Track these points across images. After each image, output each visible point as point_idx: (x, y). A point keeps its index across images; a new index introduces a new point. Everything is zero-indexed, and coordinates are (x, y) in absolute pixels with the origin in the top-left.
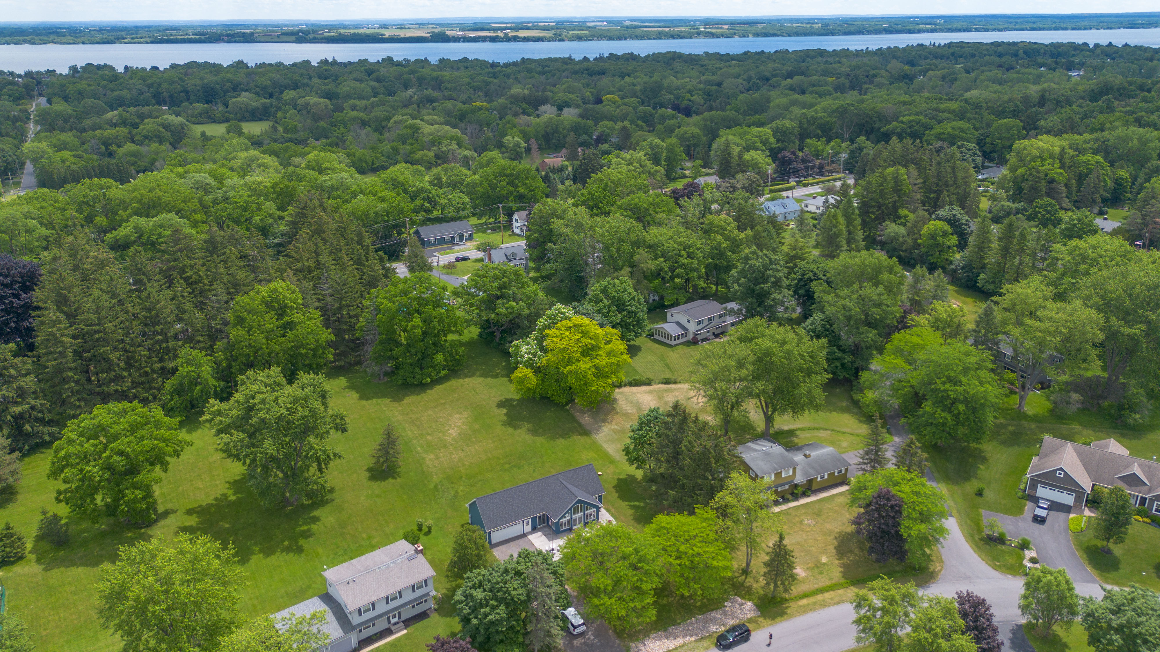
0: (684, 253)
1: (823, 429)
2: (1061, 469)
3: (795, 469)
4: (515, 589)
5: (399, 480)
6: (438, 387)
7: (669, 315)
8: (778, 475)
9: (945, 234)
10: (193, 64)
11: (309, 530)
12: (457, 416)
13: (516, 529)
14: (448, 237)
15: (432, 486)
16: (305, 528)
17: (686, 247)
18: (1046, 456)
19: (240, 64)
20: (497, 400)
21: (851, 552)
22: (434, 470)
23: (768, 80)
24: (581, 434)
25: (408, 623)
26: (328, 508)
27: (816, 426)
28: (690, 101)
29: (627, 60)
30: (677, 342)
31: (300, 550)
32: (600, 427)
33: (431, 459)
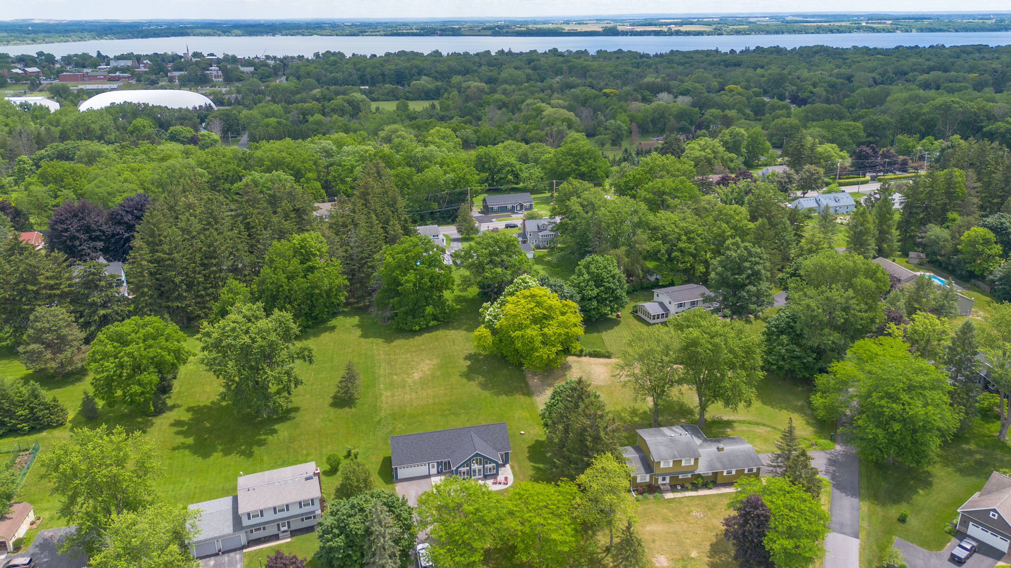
0: (684, 238)
1: (764, 425)
2: (994, 510)
3: (696, 460)
4: (355, 523)
5: (353, 410)
6: (427, 335)
7: (655, 295)
8: (677, 463)
9: (986, 242)
10: (402, 53)
11: (265, 440)
12: (427, 362)
13: (422, 470)
14: (509, 206)
15: (377, 419)
16: (263, 437)
17: (687, 232)
18: (989, 492)
19: (437, 53)
20: (467, 353)
21: (726, 552)
22: (385, 406)
23: (906, 74)
24: (524, 394)
25: (294, 533)
26: (288, 424)
27: (759, 421)
28: (812, 92)
29: (772, 53)
30: (656, 321)
31: (250, 455)
32: (544, 390)
33: (387, 396)
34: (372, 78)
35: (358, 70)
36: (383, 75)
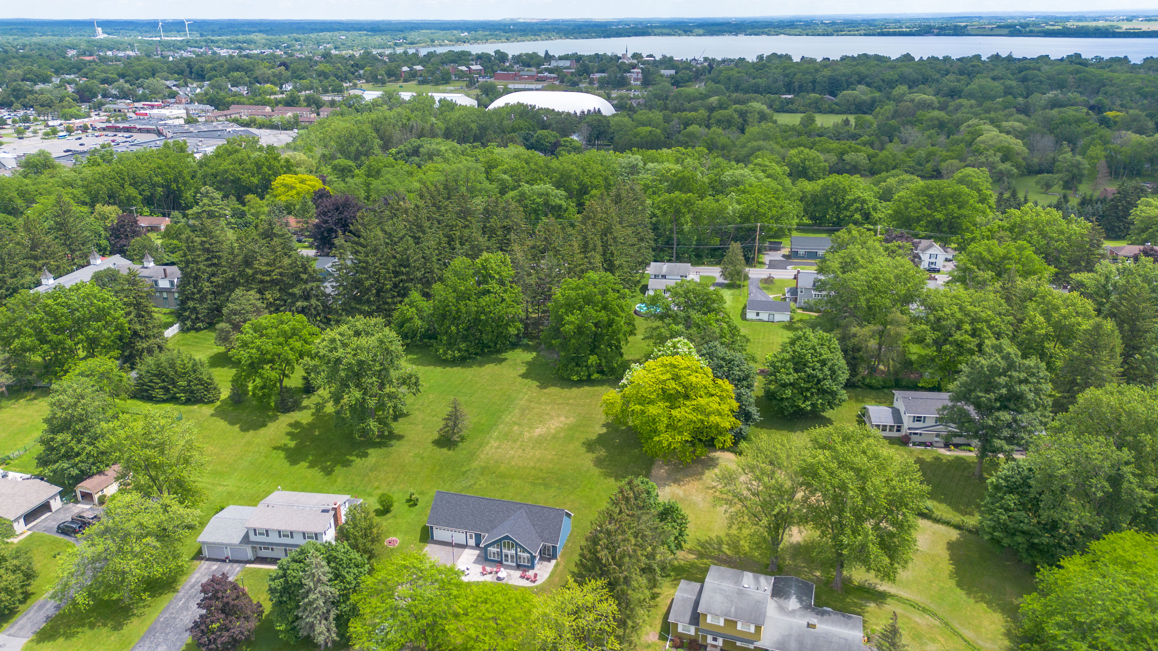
3: (758, 628)
5: (450, 452)
6: (587, 388)
7: (894, 397)
8: (731, 623)
11: (351, 461)
12: (562, 419)
13: (459, 537)
14: (820, 252)
15: (464, 469)
16: (352, 458)
19: (907, 58)
22: (482, 456)
26: (383, 450)
30: (880, 433)
31: (328, 472)
33: (492, 447)
34: (801, 87)
35: (787, 76)
36: (814, 82)
